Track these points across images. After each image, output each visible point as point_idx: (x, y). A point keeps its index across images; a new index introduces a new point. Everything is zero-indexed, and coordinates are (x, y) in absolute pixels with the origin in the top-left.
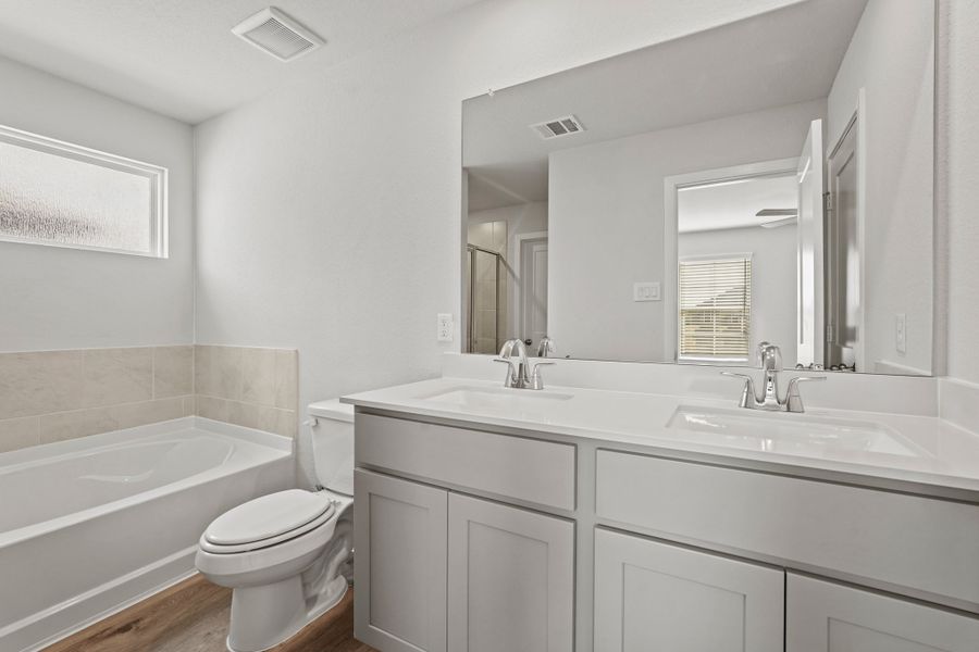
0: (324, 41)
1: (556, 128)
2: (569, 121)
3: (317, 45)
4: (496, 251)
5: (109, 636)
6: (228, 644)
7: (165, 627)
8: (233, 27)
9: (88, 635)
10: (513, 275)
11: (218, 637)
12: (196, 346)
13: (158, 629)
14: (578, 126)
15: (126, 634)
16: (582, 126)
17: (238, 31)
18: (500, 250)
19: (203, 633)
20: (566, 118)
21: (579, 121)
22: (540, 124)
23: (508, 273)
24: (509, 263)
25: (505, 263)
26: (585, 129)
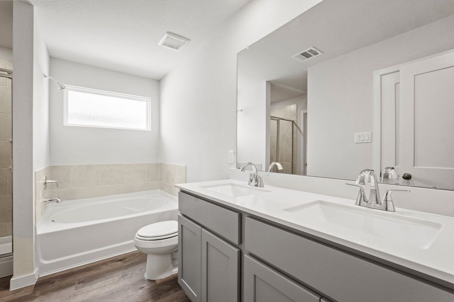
0: (189, 40)
1: (306, 55)
2: (311, 50)
3: (187, 42)
4: (292, 119)
5: (117, 261)
6: (145, 275)
7: (131, 263)
8: (158, 43)
9: (112, 259)
10: (300, 131)
11: (144, 270)
12: (160, 163)
13: (129, 263)
14: (318, 52)
15: (121, 262)
16: (320, 51)
17: (160, 44)
18: (294, 119)
19: (140, 268)
20: (309, 49)
21: (317, 49)
22: (297, 55)
23: (298, 130)
24: (298, 125)
25: (296, 125)
26: (322, 53)
